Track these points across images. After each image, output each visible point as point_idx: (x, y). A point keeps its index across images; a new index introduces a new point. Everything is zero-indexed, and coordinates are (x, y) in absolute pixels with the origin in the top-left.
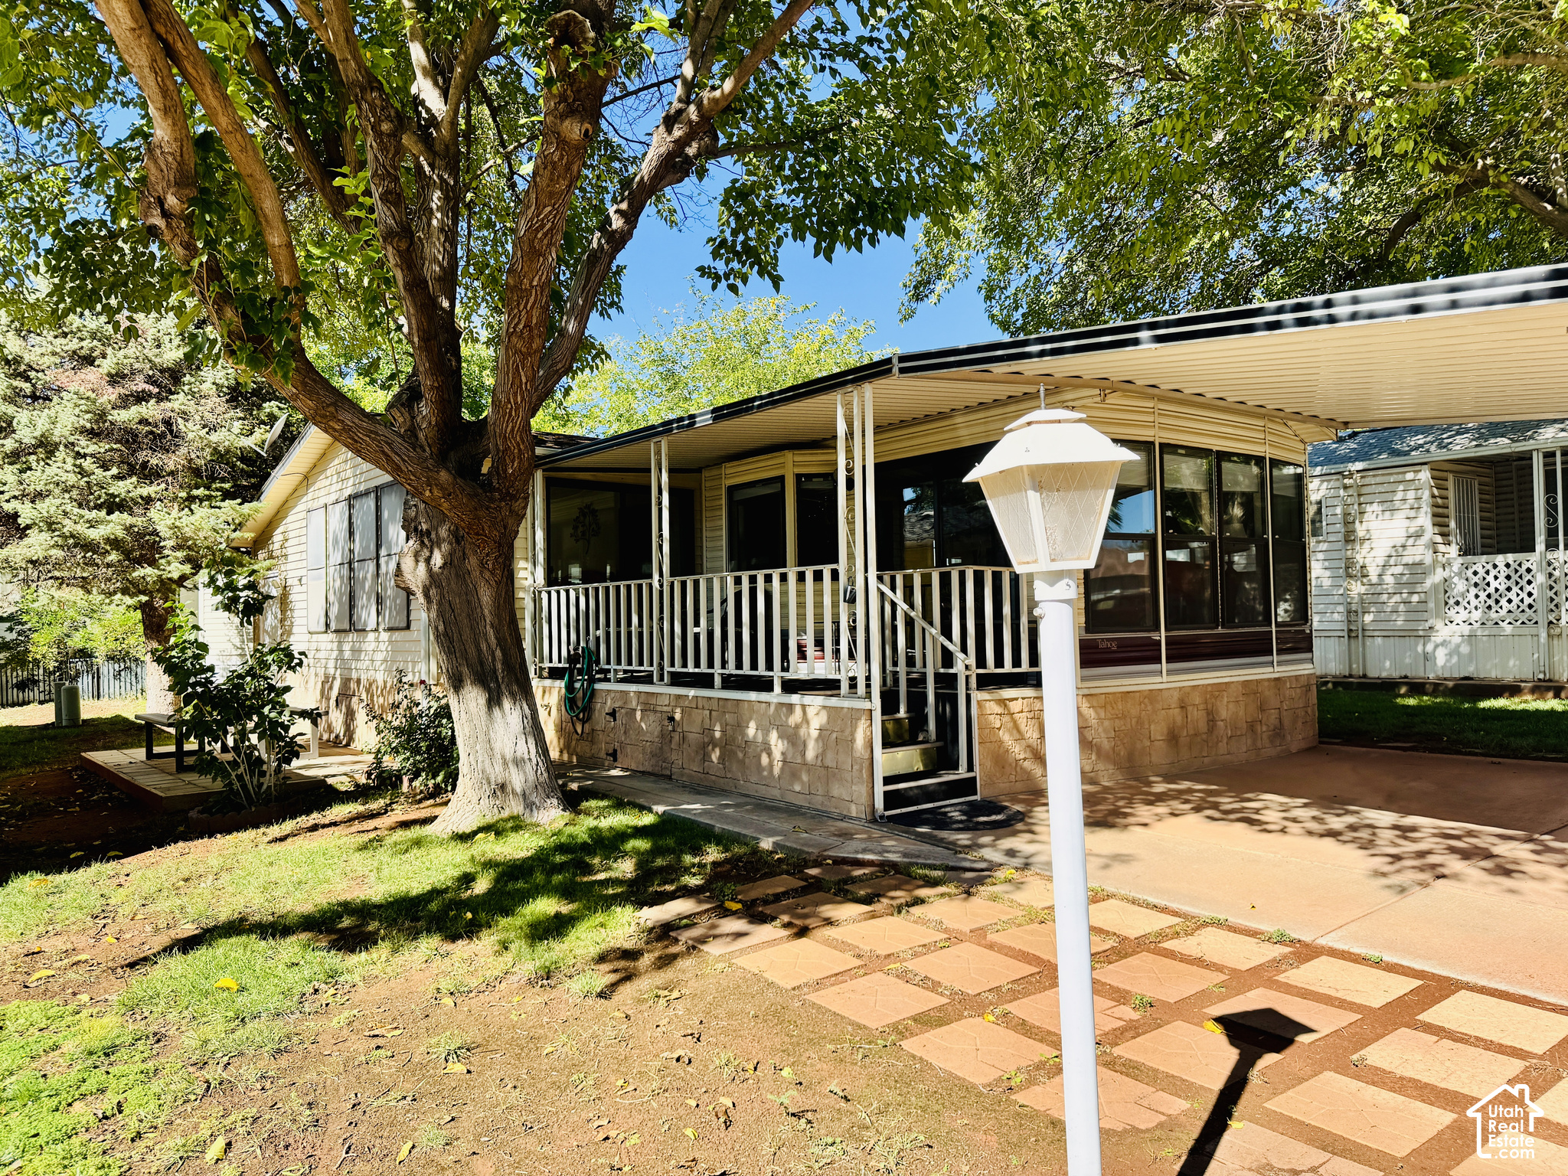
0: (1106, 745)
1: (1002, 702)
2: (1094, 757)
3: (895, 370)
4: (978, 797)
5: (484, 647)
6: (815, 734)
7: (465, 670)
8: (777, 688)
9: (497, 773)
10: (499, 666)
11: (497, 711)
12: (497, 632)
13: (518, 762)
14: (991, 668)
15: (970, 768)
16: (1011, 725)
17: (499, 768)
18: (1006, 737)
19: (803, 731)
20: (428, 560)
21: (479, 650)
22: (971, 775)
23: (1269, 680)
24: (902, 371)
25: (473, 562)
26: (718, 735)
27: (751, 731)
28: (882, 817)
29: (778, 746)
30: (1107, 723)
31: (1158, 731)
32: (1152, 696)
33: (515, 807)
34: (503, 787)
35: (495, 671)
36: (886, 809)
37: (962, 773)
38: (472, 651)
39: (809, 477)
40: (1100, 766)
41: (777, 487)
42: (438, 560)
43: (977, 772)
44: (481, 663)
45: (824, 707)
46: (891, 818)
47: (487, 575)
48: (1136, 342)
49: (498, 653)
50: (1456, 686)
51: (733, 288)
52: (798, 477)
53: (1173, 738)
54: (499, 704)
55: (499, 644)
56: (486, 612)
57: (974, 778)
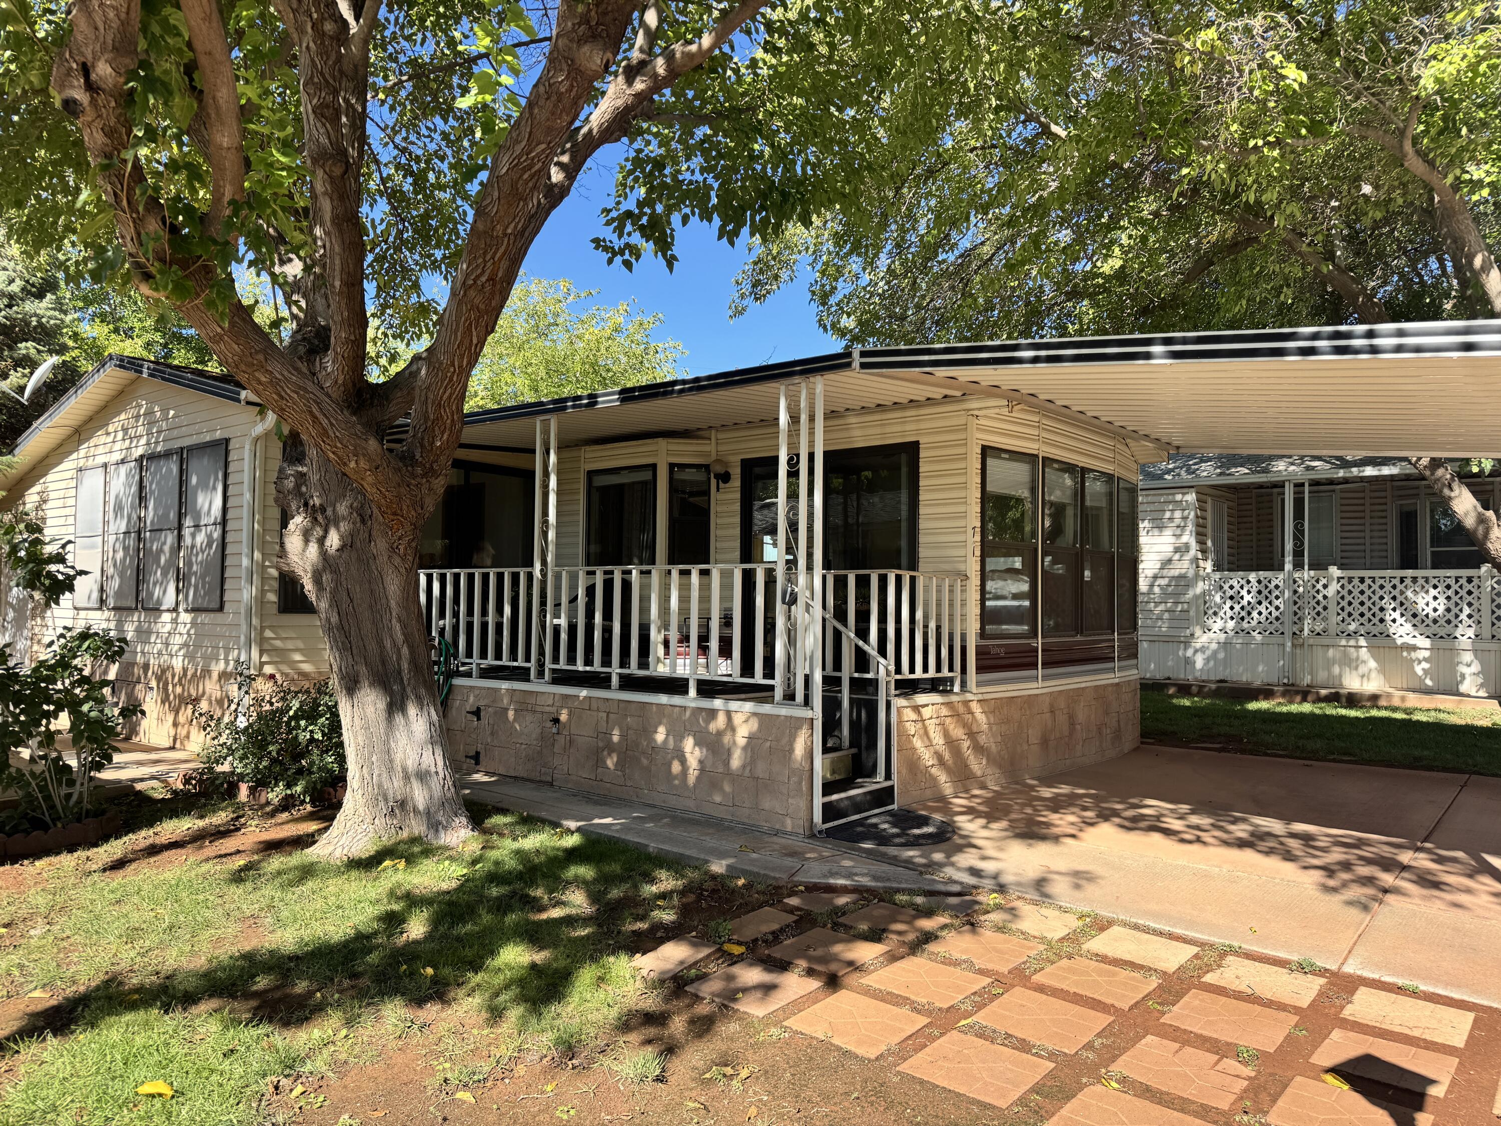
0: (994, 748)
1: (916, 709)
2: (984, 762)
3: (856, 364)
4: (895, 807)
5: (388, 644)
6: (741, 741)
7: (363, 670)
8: (692, 692)
9: (395, 786)
10: (405, 666)
11: (399, 719)
12: (404, 627)
13: (423, 776)
14: (906, 674)
15: (888, 776)
16: (922, 732)
17: (398, 783)
18: (918, 743)
19: (726, 739)
20: (321, 541)
21: (381, 646)
22: (888, 784)
23: (1112, 685)
24: (863, 366)
25: (380, 545)
26: (616, 739)
27: (660, 735)
28: (820, 832)
29: (692, 752)
30: (994, 728)
31: (1034, 735)
32: (1031, 700)
33: (417, 827)
34: (402, 804)
35: (399, 672)
36: (824, 822)
37: (879, 781)
38: (372, 646)
39: (683, 466)
40: (989, 771)
41: (647, 476)
42: (334, 540)
43: (895, 780)
44: (383, 663)
45: (755, 714)
46: (829, 833)
47: (397, 560)
48: (1148, 356)
49: (405, 651)
50: (1218, 688)
51: (628, 265)
52: (672, 466)
53: (1045, 742)
54: (403, 709)
55: (406, 640)
56: (393, 603)
57: (892, 787)
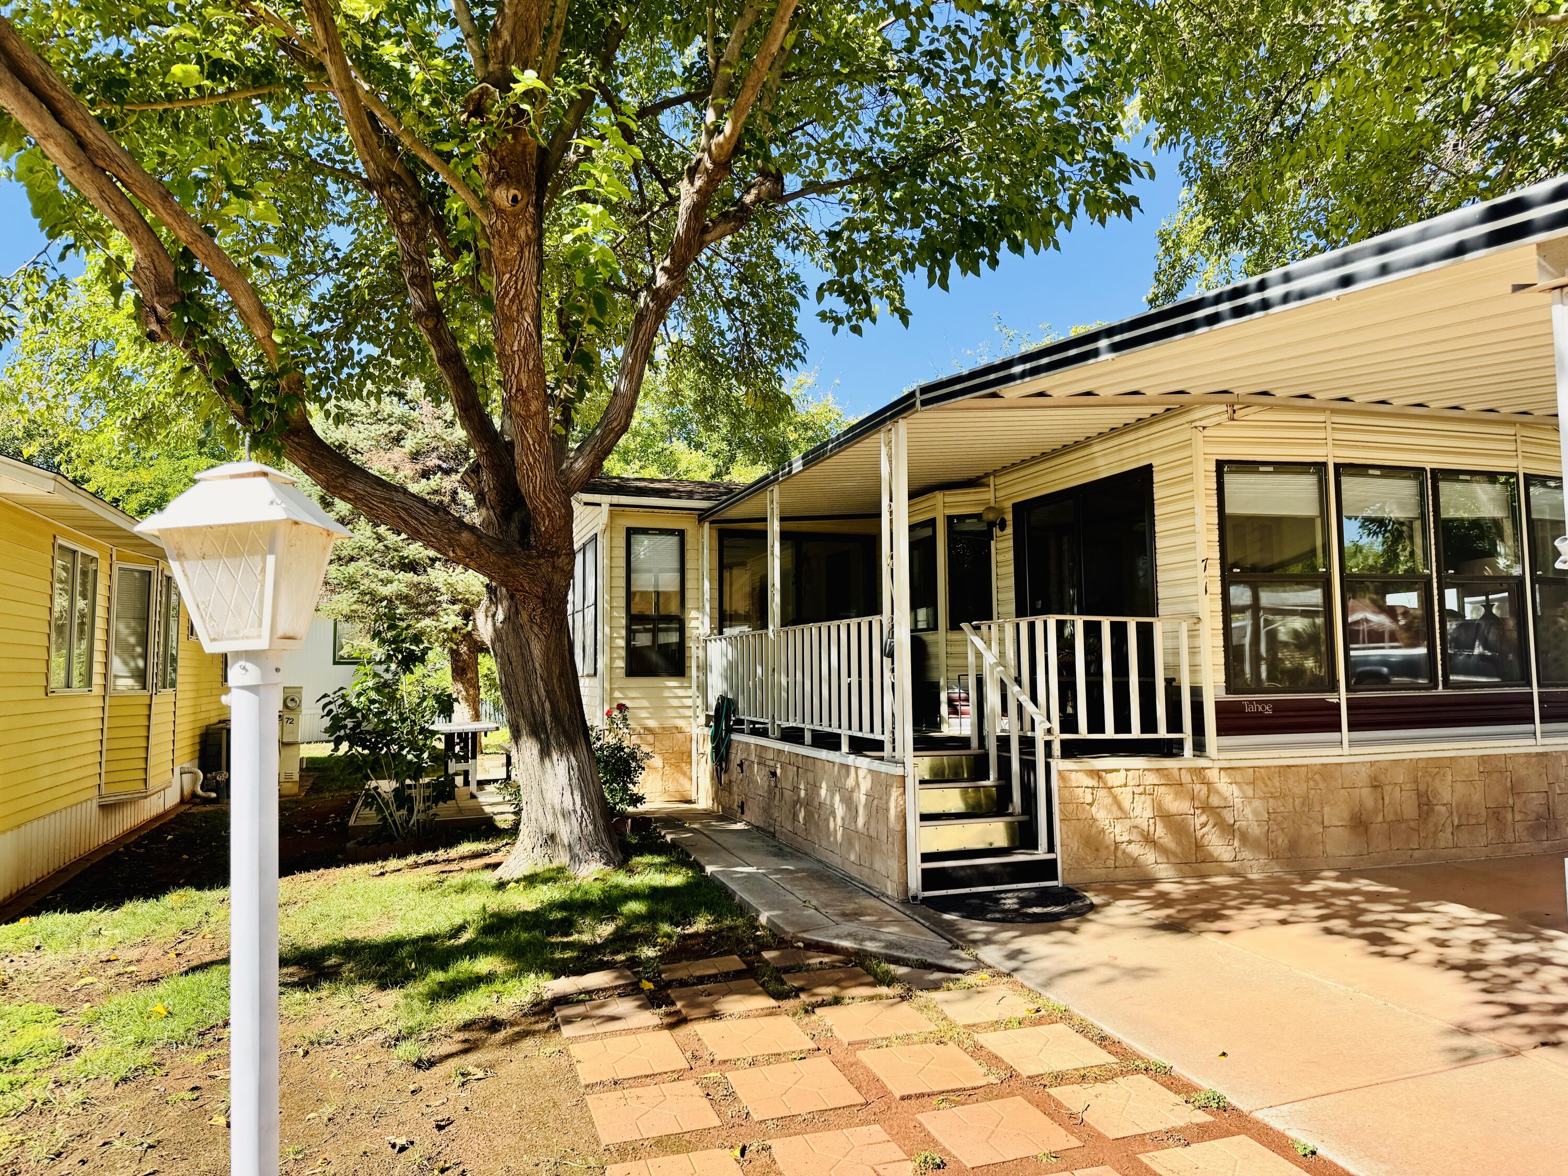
0: (1256, 830)
1: (1097, 774)
2: (1236, 844)
3: (918, 403)
4: (1058, 883)
5: (535, 698)
6: (863, 798)
7: (522, 722)
8: (845, 747)
9: (548, 823)
10: (548, 718)
11: (547, 762)
12: (546, 684)
13: (565, 815)
14: (1083, 732)
15: (1051, 849)
16: (1109, 800)
17: (550, 818)
18: (1102, 815)
19: (855, 795)
20: (494, 616)
21: (532, 702)
22: (1051, 856)
23: (1529, 754)
24: (924, 403)
25: (524, 616)
26: (803, 793)
27: (823, 792)
28: (915, 898)
29: (840, 810)
30: (1257, 803)
31: (1336, 816)
32: (1326, 771)
33: (563, 859)
34: (552, 837)
35: (544, 723)
36: (925, 889)
37: (1041, 854)
38: (526, 702)
39: (962, 518)
40: (1246, 854)
41: (928, 532)
42: (500, 616)
43: (1059, 854)
44: (534, 714)
45: (870, 771)
46: (925, 900)
47: (536, 629)
48: (1095, 353)
49: (547, 705)
52: (950, 519)
53: (1360, 824)
54: (549, 755)
55: (548, 696)
56: (537, 665)
57: (1055, 861)
